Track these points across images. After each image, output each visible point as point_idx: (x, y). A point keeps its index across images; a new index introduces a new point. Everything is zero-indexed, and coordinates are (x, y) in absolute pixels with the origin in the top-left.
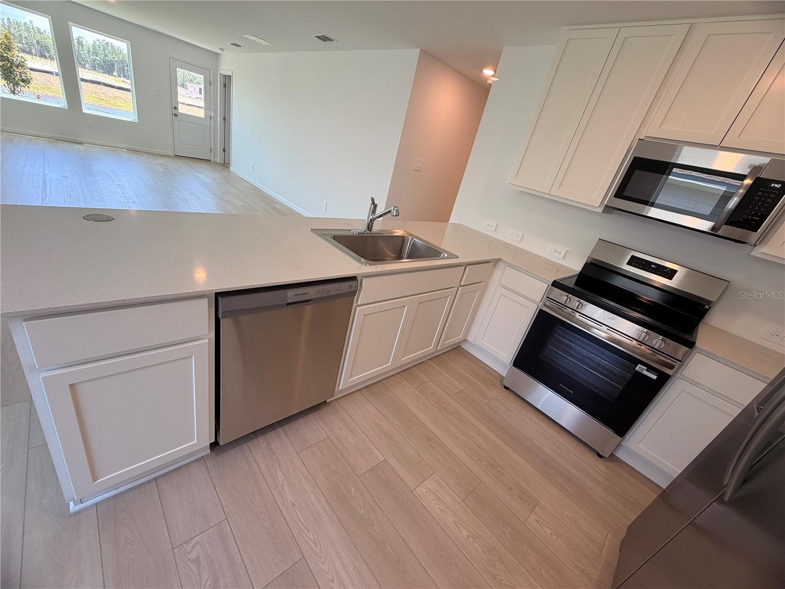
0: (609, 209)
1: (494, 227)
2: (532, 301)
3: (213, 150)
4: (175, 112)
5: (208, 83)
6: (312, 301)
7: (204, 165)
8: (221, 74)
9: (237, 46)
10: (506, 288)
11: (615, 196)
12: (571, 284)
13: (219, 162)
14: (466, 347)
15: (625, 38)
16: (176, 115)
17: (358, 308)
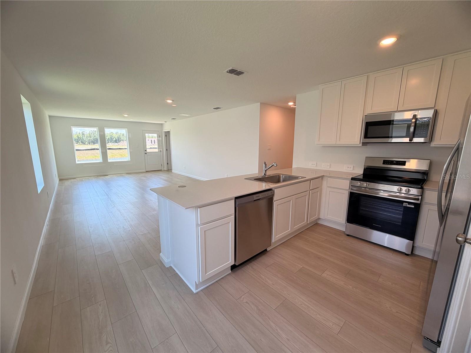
0: (364, 144)
1: (315, 165)
2: (346, 190)
3: (162, 165)
4: (145, 152)
5: (159, 136)
6: (261, 199)
7: (160, 173)
8: (164, 132)
9: (174, 119)
10: (331, 187)
11: (364, 138)
12: (361, 177)
13: (165, 170)
14: (320, 222)
15: (345, 84)
16: (146, 153)
17: (275, 202)
